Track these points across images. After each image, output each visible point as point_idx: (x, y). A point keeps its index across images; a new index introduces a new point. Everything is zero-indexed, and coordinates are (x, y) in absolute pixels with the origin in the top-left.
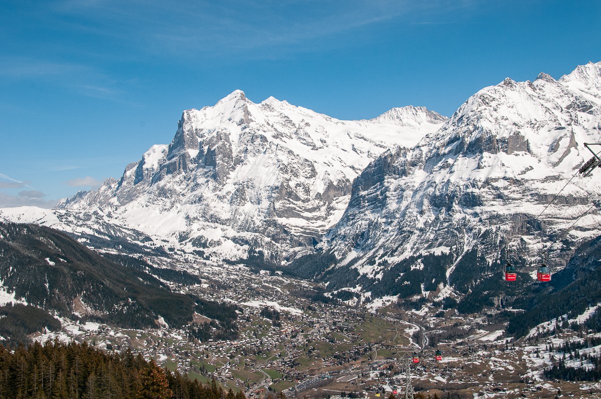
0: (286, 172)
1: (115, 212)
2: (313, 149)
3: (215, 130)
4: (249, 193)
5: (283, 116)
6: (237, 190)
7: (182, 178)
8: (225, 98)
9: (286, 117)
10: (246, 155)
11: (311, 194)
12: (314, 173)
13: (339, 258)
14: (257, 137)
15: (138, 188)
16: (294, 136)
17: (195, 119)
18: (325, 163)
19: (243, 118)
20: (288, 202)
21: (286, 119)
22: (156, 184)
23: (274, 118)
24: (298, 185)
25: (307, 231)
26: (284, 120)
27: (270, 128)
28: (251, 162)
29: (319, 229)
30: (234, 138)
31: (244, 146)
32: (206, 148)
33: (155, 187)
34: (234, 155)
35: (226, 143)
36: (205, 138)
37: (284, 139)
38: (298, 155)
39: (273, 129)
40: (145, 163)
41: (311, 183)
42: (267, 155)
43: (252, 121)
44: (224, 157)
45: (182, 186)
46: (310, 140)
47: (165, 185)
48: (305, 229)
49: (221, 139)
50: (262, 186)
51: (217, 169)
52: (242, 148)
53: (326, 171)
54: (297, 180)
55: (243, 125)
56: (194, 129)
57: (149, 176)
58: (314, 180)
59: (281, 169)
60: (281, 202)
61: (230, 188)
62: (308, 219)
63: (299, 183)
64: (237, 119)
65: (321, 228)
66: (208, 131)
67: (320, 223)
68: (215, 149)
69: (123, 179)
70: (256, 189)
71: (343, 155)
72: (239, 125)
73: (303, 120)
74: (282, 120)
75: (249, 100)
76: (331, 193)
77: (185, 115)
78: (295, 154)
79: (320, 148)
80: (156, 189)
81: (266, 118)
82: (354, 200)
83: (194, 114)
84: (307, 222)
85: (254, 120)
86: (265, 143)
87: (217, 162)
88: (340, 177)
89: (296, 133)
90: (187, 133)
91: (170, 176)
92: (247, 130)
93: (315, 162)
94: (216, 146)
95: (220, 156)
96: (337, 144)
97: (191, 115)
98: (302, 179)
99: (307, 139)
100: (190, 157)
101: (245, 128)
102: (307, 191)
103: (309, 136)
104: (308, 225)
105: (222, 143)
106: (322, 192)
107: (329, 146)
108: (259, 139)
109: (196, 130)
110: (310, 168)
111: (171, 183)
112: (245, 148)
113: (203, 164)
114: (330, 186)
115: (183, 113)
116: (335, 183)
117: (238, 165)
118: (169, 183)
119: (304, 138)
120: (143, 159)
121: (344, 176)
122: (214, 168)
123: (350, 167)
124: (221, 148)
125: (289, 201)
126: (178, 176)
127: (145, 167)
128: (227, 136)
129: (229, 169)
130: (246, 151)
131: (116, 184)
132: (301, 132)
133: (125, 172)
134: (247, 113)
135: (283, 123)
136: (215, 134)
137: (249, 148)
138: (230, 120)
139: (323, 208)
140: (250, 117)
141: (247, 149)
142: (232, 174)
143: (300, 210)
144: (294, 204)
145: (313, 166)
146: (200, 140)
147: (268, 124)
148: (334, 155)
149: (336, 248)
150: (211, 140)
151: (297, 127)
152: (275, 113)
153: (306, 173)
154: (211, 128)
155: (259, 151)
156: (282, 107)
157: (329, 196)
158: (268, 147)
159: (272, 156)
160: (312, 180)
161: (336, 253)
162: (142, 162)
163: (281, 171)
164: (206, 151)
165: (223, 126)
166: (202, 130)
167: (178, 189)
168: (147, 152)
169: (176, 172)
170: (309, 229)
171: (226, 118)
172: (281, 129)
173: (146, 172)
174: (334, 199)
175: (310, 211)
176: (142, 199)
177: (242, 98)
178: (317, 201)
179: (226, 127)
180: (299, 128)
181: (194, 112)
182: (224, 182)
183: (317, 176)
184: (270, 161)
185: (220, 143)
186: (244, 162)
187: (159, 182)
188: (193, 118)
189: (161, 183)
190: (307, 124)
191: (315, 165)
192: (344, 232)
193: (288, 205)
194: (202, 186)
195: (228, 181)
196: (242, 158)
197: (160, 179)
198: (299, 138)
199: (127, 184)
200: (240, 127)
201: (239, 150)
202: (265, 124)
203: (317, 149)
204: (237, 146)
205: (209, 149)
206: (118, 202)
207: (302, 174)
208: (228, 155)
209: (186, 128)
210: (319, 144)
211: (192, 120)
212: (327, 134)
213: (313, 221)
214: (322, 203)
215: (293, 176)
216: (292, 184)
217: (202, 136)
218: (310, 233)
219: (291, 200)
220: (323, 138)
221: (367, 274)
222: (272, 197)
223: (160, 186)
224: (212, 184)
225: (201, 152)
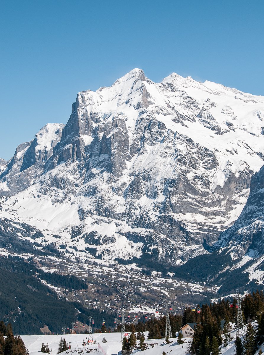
0: (184, 163)
1: (5, 203)
2: (217, 133)
3: (111, 115)
4: (145, 185)
5: (186, 96)
6: (132, 182)
7: (76, 167)
8: (123, 77)
9: (188, 97)
10: (143, 143)
11: (211, 187)
12: (214, 164)
13: (235, 259)
14: (155, 124)
15: (30, 172)
16: (197, 119)
17: (90, 102)
18: (228, 151)
19: (140, 101)
20: (185, 197)
21: (189, 99)
22: (49, 172)
23: (175, 99)
24: (196, 177)
25: (205, 228)
26: (187, 101)
27: (170, 110)
28: (148, 151)
29: (218, 226)
30: (131, 124)
31: (141, 133)
32: (101, 135)
33: (47, 176)
34: (130, 142)
35: (122, 130)
36: (100, 124)
37: (186, 122)
38: (198, 144)
39: (174, 112)
40: (37, 144)
41: (211, 175)
42: (165, 144)
43: (152, 103)
44: (120, 145)
45: (75, 176)
46: (214, 124)
47: (58, 174)
48: (203, 225)
49: (117, 126)
50: (158, 178)
51: (112, 158)
52: (138, 135)
53: (228, 162)
54: (196, 171)
55: (141, 109)
56: (89, 113)
57: (41, 159)
58: (215, 172)
59: (179, 160)
60: (177, 196)
61: (125, 179)
62: (206, 214)
63: (198, 175)
64: (135, 102)
65: (220, 225)
66: (103, 115)
67: (219, 218)
68: (110, 137)
69: (13, 161)
70: (153, 181)
71: (250, 140)
72: (137, 109)
73: (208, 100)
74: (184, 101)
75: (149, 80)
76: (233, 186)
77: (80, 97)
78: (195, 142)
79: (226, 132)
80: (48, 178)
81: (166, 99)
82: (252, 197)
83: (89, 96)
84: (205, 217)
85: (153, 101)
86: (164, 131)
87: (113, 151)
88: (242, 168)
89: (199, 116)
90: (81, 117)
91: (63, 164)
92: (145, 116)
93: (217, 150)
94: (112, 133)
95: (115, 144)
96: (245, 127)
97: (86, 97)
98: (201, 171)
99: (211, 122)
100: (84, 143)
101: (143, 113)
102: (206, 184)
103: (213, 119)
104: (206, 221)
105: (117, 131)
106: (222, 184)
107: (236, 130)
108: (157, 127)
109: (91, 114)
110: (211, 158)
111: (65, 172)
112: (142, 136)
113: (98, 152)
114: (231, 178)
115: (78, 95)
116: (237, 175)
117: (134, 154)
118: (62, 171)
119: (208, 120)
120: (36, 139)
121: (247, 166)
122: (110, 157)
123: (258, 154)
124: (117, 136)
125: (186, 195)
126: (72, 165)
127: (37, 148)
128: (123, 122)
129: (125, 158)
130: (143, 139)
131: (5, 166)
132: (205, 114)
133: (16, 153)
134: (146, 95)
135: (186, 105)
136: (110, 119)
137: (147, 135)
138: (127, 102)
139: (223, 203)
140: (149, 99)
141: (144, 137)
142: (129, 164)
143: (198, 204)
144: (191, 198)
145: (213, 156)
146: (95, 125)
147: (169, 106)
148: (240, 141)
149: (232, 249)
150: (106, 126)
151: (201, 109)
152: (177, 93)
153: (206, 164)
154: (107, 112)
155: (157, 140)
156: (185, 85)
157: (230, 189)
158: (166, 135)
159: (170, 145)
160: (213, 171)
161: (232, 254)
162: (34, 143)
163: (178, 163)
164: (101, 138)
165: (120, 110)
166: (98, 114)
167: (71, 178)
168: (40, 132)
169: (69, 161)
170: (207, 226)
171: (123, 101)
172: (183, 111)
173: (38, 154)
174: (236, 192)
175: (209, 205)
176: (34, 189)
177: (142, 77)
178: (217, 196)
179: (122, 111)
180: (204, 110)
181: (90, 94)
182: (120, 173)
183: (218, 167)
184: (167, 151)
185: (116, 131)
186: (141, 151)
187: (52, 171)
188: (88, 100)
189: (54, 172)
190: (213, 104)
191: (217, 154)
192: (242, 231)
193: (185, 200)
194: (97, 176)
195: (124, 171)
196: (139, 146)
197: (52, 167)
198: (203, 121)
199: (18, 166)
200: (137, 112)
201: (135, 137)
202: (166, 106)
203: (222, 133)
204: (133, 133)
205: (104, 137)
206: (8, 188)
207: (201, 164)
208: (124, 142)
209: (81, 112)
210: (224, 127)
211: (87, 103)
212: (234, 116)
213: (212, 217)
214: (222, 197)
215: (191, 168)
216: (190, 176)
217: (97, 121)
218: (208, 230)
219: (188, 194)
220: (230, 121)
221: (256, 280)
222: (168, 191)
223: (53, 175)
224: (106, 175)
225: (96, 138)
